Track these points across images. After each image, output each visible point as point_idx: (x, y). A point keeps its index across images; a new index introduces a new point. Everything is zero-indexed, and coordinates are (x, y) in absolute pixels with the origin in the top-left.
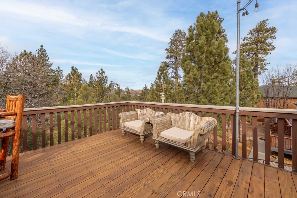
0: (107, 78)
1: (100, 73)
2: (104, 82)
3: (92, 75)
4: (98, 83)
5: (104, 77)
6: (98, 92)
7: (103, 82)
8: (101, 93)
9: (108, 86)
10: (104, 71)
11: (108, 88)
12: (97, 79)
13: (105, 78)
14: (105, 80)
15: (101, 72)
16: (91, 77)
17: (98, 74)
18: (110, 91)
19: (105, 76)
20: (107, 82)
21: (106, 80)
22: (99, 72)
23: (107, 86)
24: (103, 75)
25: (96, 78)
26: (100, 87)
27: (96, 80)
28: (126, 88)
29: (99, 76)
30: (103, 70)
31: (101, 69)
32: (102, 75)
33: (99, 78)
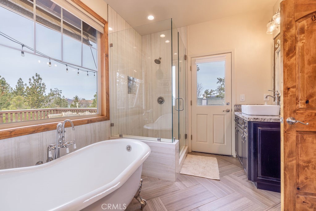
0: (45, 85)
1: (35, 80)
2: (41, 90)
3: (21, 79)
4: (31, 91)
5: (40, 84)
6: (31, 102)
7: (38, 90)
8: (36, 102)
9: (47, 95)
10: (41, 77)
11: (46, 97)
12: (30, 87)
13: (42, 85)
14: (42, 88)
15: (35, 78)
16: (20, 81)
17: (32, 81)
18: (50, 101)
19: (42, 83)
20: (46, 91)
21: (44, 88)
22: (33, 77)
23: (45, 94)
24: (40, 82)
25: (28, 85)
26: (35, 96)
27: (28, 87)
28: (74, 97)
29: (33, 83)
30: (39, 76)
31: (37, 75)
32: (38, 82)
33: (34, 85)
